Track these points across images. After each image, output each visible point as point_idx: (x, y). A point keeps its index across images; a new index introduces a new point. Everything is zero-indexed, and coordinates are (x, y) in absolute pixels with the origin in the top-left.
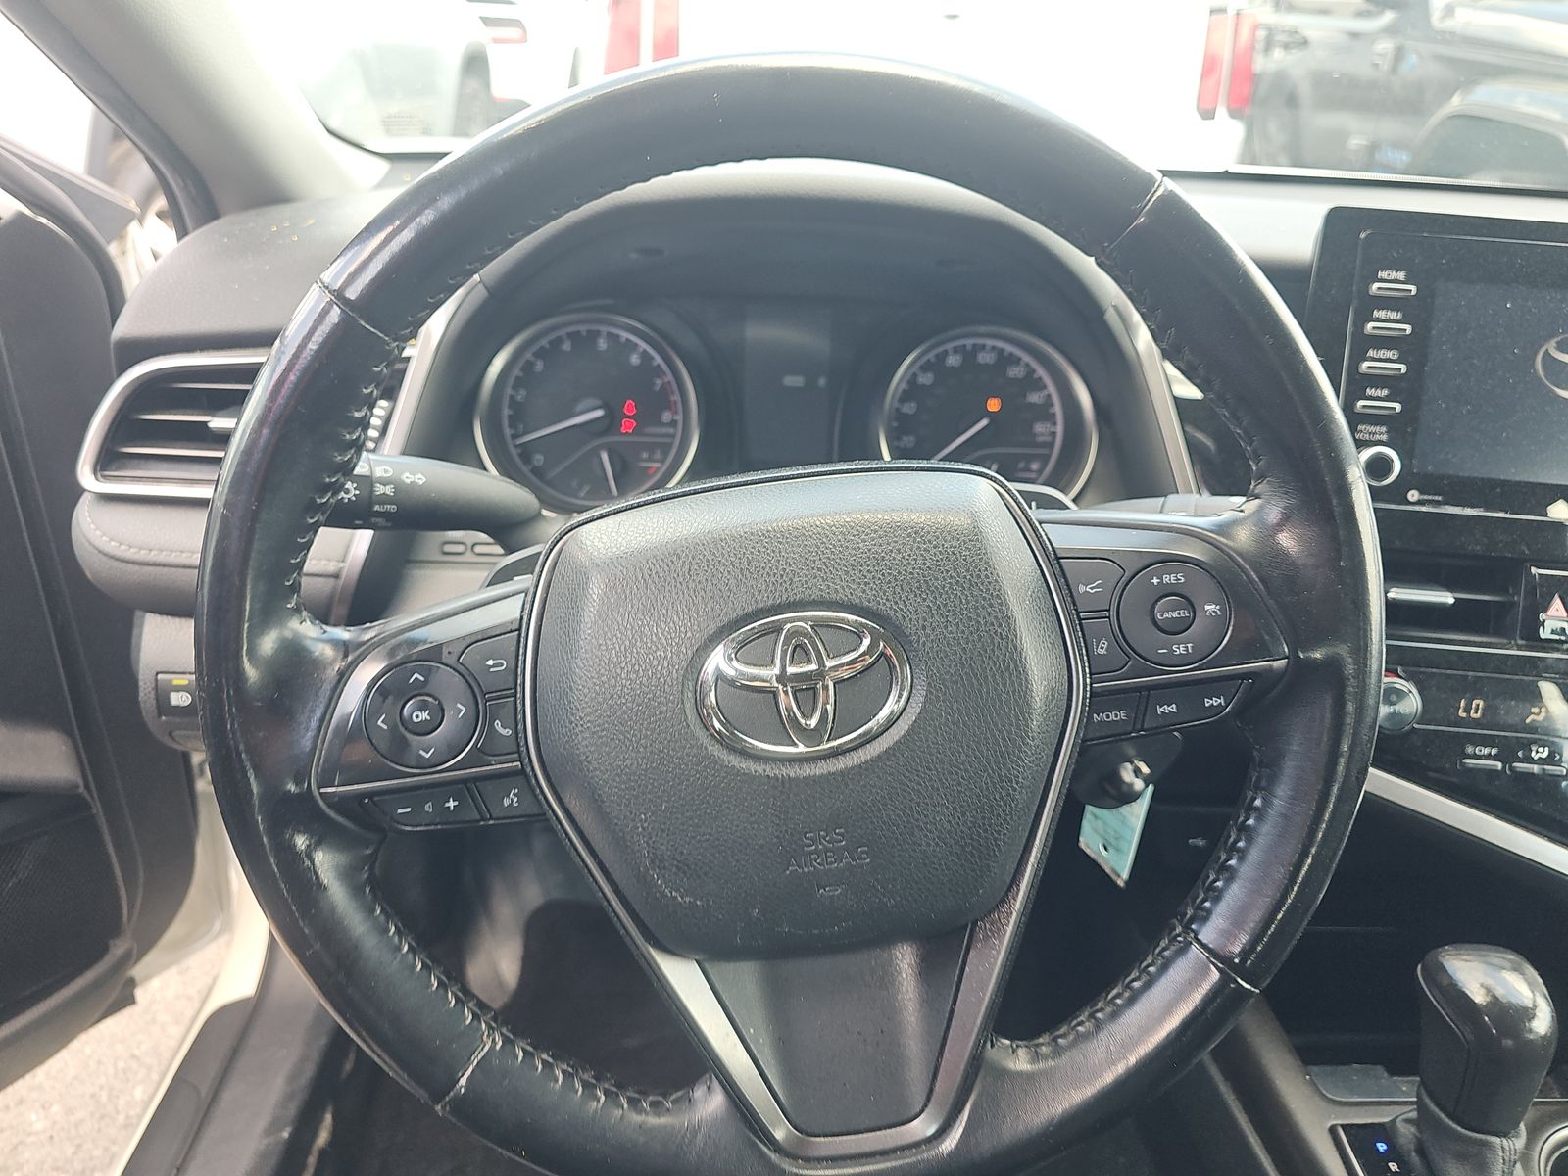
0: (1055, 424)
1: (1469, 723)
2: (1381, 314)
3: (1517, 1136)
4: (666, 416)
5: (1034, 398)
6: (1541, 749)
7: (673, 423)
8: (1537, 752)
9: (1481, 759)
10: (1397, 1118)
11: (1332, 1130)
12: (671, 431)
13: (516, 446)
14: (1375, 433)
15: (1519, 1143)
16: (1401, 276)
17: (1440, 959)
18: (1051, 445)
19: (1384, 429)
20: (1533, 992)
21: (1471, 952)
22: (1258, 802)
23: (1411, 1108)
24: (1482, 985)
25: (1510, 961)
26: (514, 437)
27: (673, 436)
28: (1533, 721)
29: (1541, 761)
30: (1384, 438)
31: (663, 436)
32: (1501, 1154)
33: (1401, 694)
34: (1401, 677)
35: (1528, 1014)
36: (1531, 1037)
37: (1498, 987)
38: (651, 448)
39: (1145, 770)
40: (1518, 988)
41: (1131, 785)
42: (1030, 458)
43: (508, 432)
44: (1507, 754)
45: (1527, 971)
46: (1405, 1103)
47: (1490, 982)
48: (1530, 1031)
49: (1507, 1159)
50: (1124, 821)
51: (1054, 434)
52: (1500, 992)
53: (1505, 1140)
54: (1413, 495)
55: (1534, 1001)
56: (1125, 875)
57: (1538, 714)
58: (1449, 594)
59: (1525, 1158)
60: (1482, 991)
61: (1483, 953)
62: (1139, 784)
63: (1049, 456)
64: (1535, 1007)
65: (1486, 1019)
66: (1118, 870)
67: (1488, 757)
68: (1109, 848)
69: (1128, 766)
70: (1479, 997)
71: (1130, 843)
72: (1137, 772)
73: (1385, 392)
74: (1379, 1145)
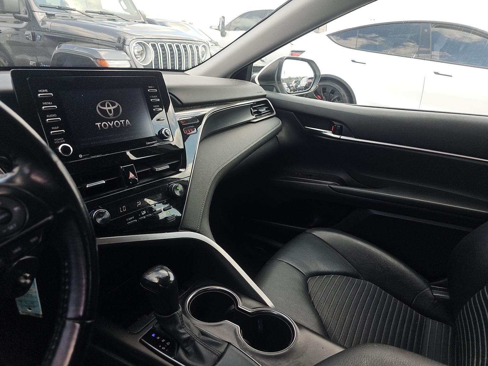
1: (124, 213)
2: (46, 103)
3: (179, 308)
6: (143, 212)
8: (143, 213)
9: (131, 220)
10: (153, 326)
11: (141, 341)
14: (61, 140)
15: (181, 309)
16: (46, 91)
17: (144, 277)
19: (63, 139)
20: (167, 272)
21: (150, 271)
22: (66, 264)
23: (155, 320)
24: (156, 278)
25: (159, 268)
28: (139, 205)
29: (145, 215)
30: (64, 141)
32: (178, 315)
33: (103, 213)
34: (101, 209)
35: (168, 277)
36: (171, 282)
37: (159, 276)
39: (28, 275)
40: (163, 273)
41: (25, 283)
44: (137, 217)
45: (165, 268)
46: (154, 319)
47: (157, 275)
48: (170, 281)
49: (180, 315)
50: (32, 296)
52: (160, 276)
53: (178, 311)
54: (81, 156)
55: (168, 274)
56: (41, 313)
57: (139, 203)
58: (103, 181)
59: (184, 312)
60: (156, 279)
61: (153, 269)
62: (28, 281)
64: (169, 275)
65: (160, 285)
66: (38, 313)
67: (132, 220)
68: (31, 308)
69: (22, 277)
70: (156, 281)
71: (37, 302)
72: (26, 278)
73: (58, 127)
74: (152, 335)
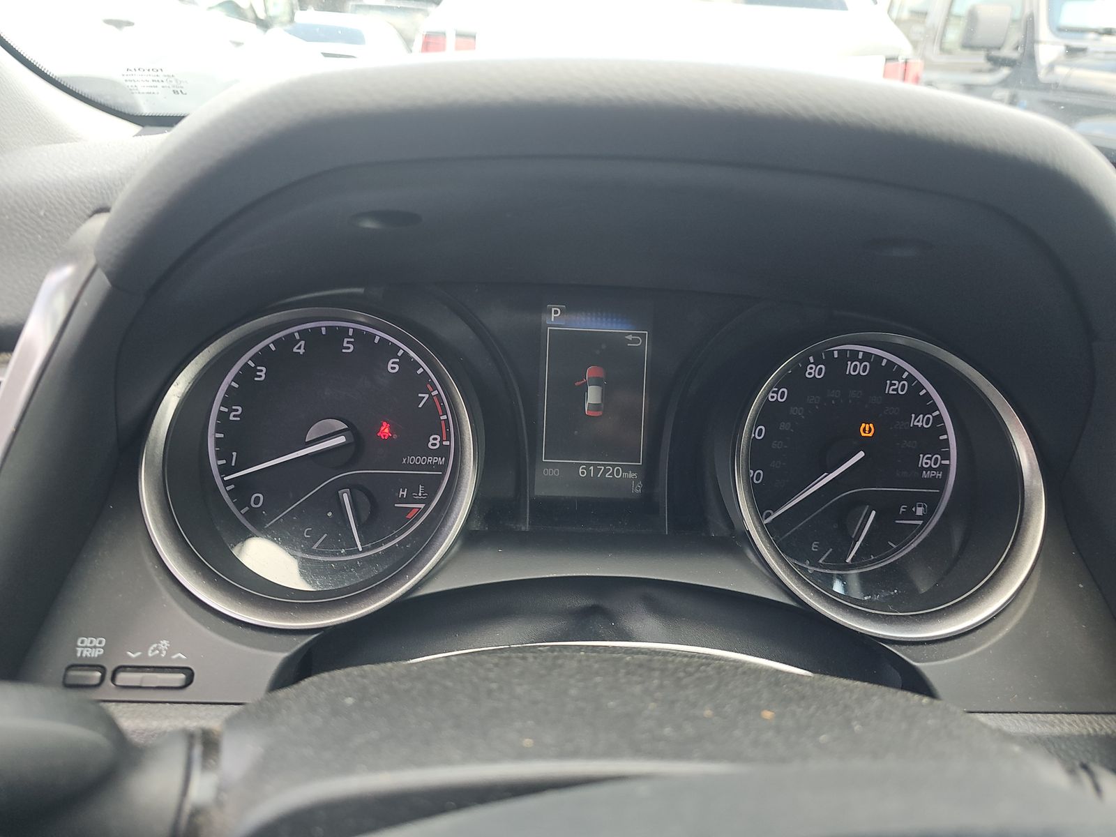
0: (946, 456)
4: (434, 442)
5: (919, 421)
7: (443, 451)
12: (441, 461)
13: (226, 483)
18: (941, 483)
26: (224, 470)
27: (443, 468)
31: (429, 467)
38: (411, 483)
42: (913, 500)
43: (214, 463)
51: (945, 469)
63: (939, 496)
